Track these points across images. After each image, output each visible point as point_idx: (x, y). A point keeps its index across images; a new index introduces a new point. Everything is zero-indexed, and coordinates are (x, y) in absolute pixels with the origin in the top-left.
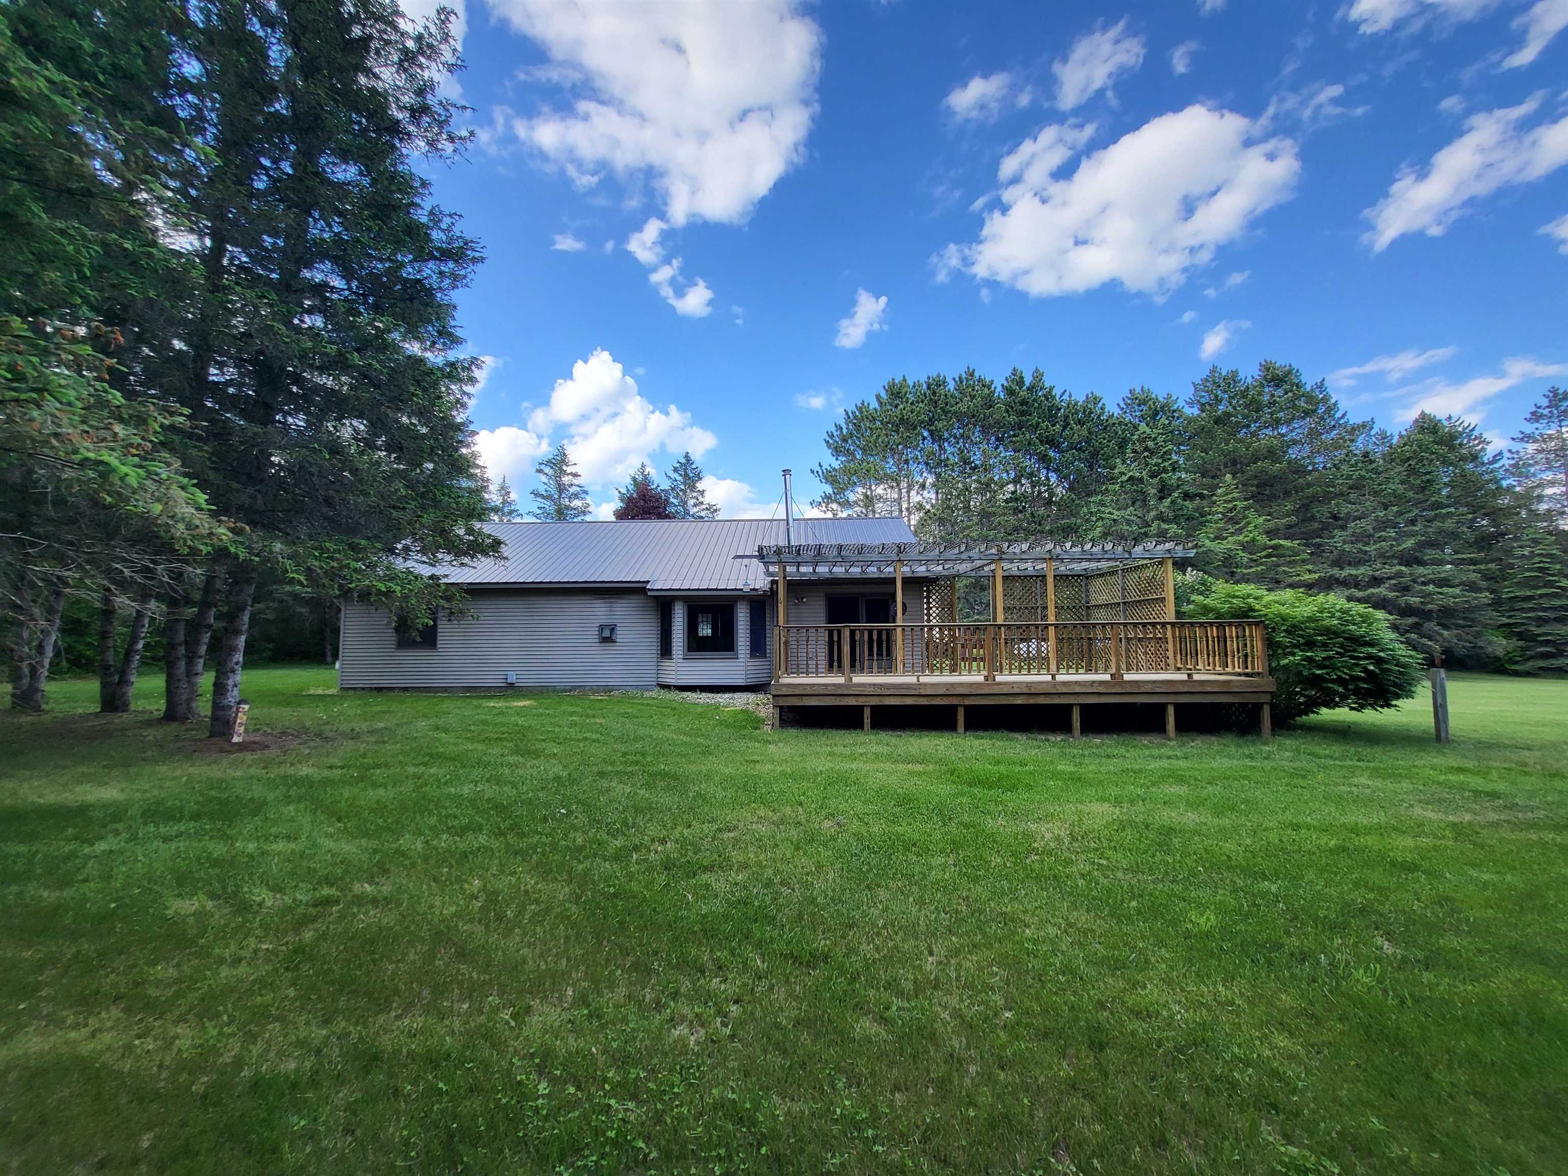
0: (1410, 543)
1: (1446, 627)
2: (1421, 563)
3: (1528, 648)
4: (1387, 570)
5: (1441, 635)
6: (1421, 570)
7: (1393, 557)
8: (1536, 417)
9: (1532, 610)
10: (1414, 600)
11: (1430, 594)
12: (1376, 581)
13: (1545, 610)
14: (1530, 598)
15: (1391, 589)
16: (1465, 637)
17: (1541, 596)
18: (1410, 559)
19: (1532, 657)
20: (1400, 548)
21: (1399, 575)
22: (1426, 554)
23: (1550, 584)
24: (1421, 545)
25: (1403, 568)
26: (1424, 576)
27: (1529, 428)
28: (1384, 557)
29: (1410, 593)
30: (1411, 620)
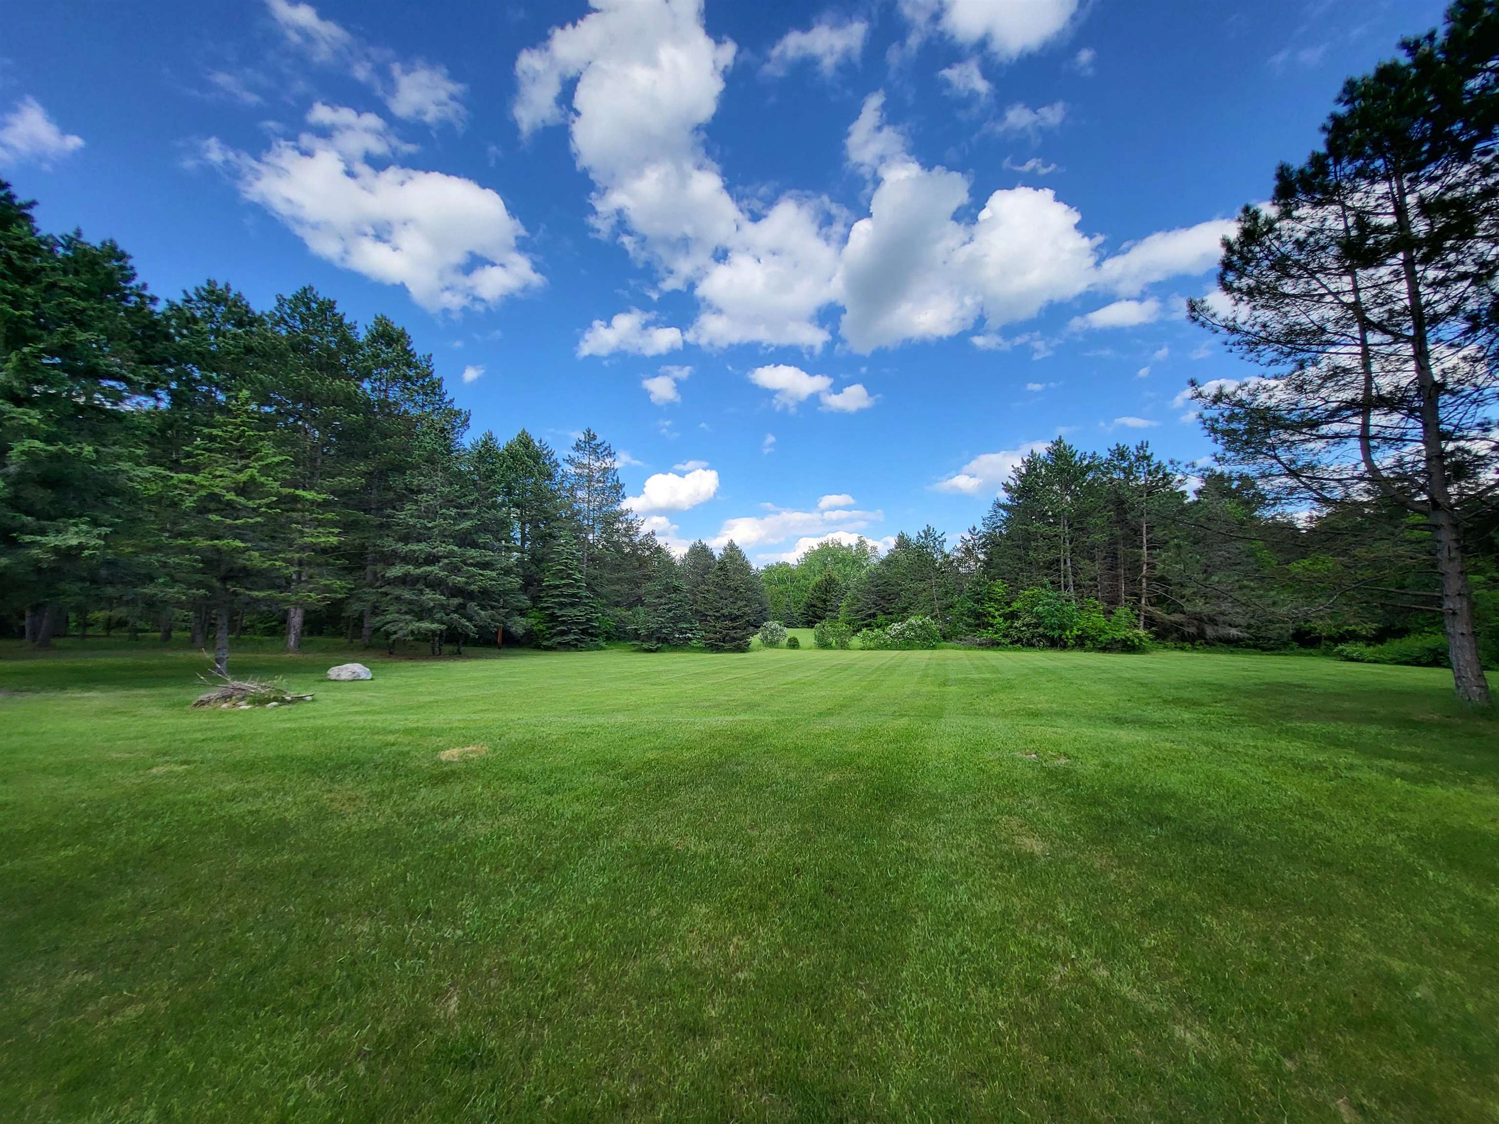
0: (467, 524)
1: (483, 608)
2: (475, 545)
3: (553, 628)
4: (442, 549)
5: (478, 614)
6: (473, 552)
7: (451, 536)
8: (578, 447)
9: (558, 596)
10: (460, 580)
11: (473, 576)
12: (432, 559)
13: (565, 596)
14: (557, 587)
15: (443, 569)
16: (498, 617)
17: (565, 585)
18: (465, 540)
19: (555, 635)
20: (457, 528)
21: (451, 554)
22: (480, 537)
23: (569, 576)
24: (477, 529)
25: (456, 548)
26: (472, 558)
27: (574, 454)
28: (444, 536)
29: (460, 574)
30: (456, 601)
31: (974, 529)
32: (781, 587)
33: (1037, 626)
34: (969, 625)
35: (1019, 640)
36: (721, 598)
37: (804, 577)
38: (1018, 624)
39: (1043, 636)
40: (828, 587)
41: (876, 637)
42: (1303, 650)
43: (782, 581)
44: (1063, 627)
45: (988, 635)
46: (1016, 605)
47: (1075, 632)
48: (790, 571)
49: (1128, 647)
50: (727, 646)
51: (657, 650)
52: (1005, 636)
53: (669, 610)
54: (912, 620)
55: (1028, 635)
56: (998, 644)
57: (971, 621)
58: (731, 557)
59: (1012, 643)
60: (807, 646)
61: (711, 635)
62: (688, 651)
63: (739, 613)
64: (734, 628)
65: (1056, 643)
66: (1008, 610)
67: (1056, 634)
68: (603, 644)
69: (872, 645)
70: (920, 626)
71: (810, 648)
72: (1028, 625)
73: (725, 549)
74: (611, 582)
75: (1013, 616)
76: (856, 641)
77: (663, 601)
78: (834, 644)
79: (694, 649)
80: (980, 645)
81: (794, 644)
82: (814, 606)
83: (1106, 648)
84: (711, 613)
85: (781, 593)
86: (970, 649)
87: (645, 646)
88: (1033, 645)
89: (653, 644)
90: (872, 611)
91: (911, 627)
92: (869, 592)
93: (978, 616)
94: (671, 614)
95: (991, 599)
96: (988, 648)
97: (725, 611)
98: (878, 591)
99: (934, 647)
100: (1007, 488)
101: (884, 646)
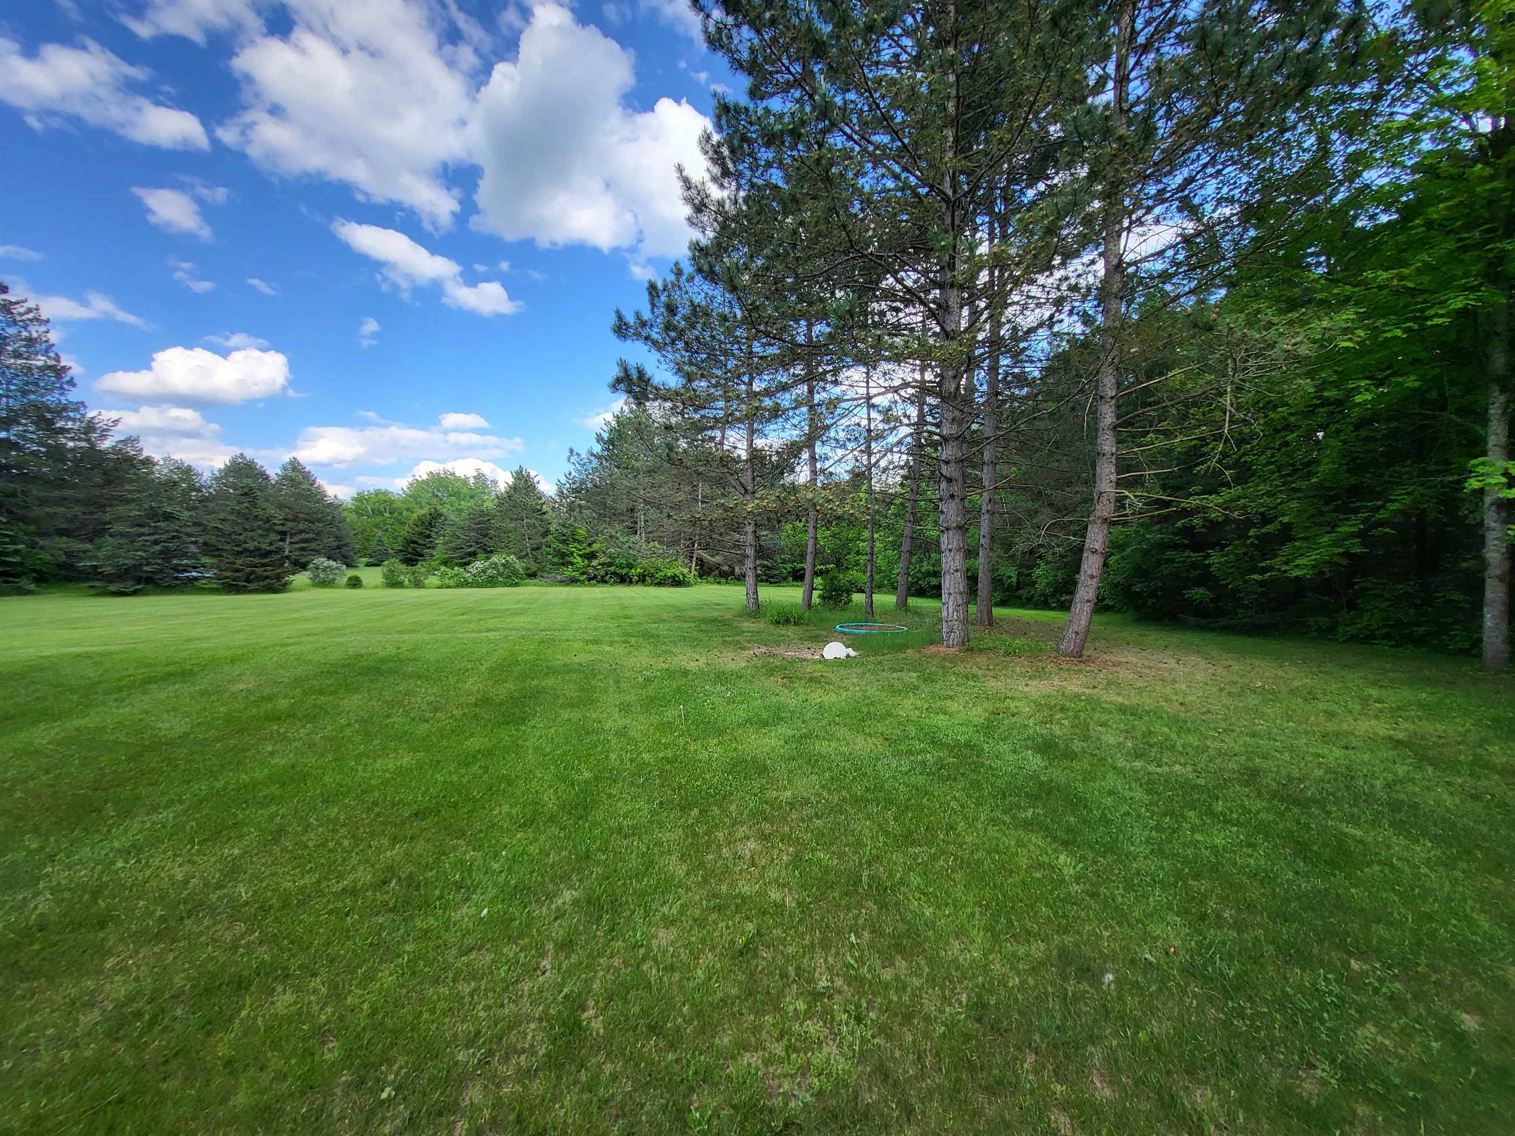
31: (570, 474)
32: (378, 519)
33: (610, 565)
34: (554, 564)
35: (595, 577)
36: (246, 530)
37: (408, 510)
38: (595, 563)
39: (614, 573)
40: (432, 521)
41: (456, 575)
42: (795, 583)
43: (378, 512)
44: (630, 566)
45: (569, 572)
46: (595, 547)
47: (639, 570)
48: (392, 502)
49: (677, 582)
50: (252, 586)
51: (134, 593)
52: (583, 574)
53: (156, 542)
54: (495, 559)
55: (602, 573)
56: (577, 581)
57: (555, 560)
58: (292, 480)
59: (589, 580)
60: (373, 585)
61: (228, 574)
62: (189, 593)
63: (272, 548)
64: (264, 565)
65: (624, 580)
66: (588, 550)
67: (624, 572)
68: (32, 587)
69: (451, 583)
70: (503, 565)
71: (376, 587)
72: (603, 564)
73: (284, 468)
74: (43, 502)
75: (592, 556)
76: (433, 580)
77: (145, 530)
78: (406, 582)
79: (202, 591)
80: (561, 582)
81: (355, 583)
82: (415, 542)
83: (660, 584)
84: (228, 547)
85: (377, 526)
86: (552, 586)
87: (112, 588)
88: (606, 582)
89: (130, 586)
90: (472, 549)
91: (495, 566)
92: (470, 529)
93: (563, 555)
94: (158, 548)
95: (575, 540)
96: (568, 585)
97: (251, 546)
98: (480, 529)
99: (516, 585)
100: (599, 439)
101: (465, 584)
